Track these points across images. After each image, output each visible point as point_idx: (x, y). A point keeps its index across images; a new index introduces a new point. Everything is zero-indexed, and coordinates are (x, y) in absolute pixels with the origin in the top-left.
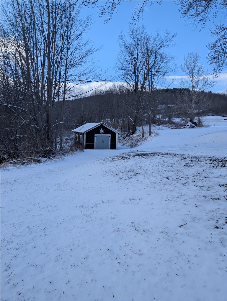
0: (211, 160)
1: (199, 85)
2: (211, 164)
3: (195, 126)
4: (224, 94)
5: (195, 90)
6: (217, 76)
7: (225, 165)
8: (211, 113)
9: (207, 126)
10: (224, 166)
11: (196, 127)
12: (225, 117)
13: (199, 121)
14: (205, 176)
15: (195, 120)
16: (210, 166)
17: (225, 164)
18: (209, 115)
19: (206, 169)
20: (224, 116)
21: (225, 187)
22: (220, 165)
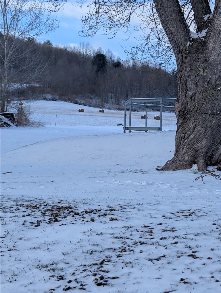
0: (28, 207)
1: (19, 23)
2: (27, 216)
3: (9, 122)
4: (80, 52)
5: (12, 33)
6: (59, 7)
7: (57, 218)
8: (49, 93)
9: (38, 125)
10: (55, 222)
11: (11, 124)
12: (80, 104)
13: (21, 111)
14: (9, 248)
15: (12, 109)
16: (25, 222)
17: (57, 216)
18: (45, 99)
19: (13, 231)
20: (77, 103)
21: (49, 270)
22: (47, 219)
